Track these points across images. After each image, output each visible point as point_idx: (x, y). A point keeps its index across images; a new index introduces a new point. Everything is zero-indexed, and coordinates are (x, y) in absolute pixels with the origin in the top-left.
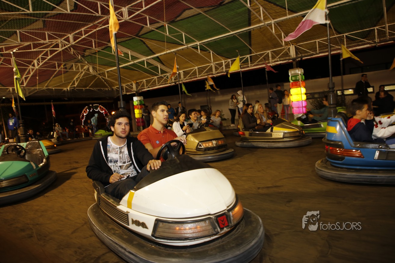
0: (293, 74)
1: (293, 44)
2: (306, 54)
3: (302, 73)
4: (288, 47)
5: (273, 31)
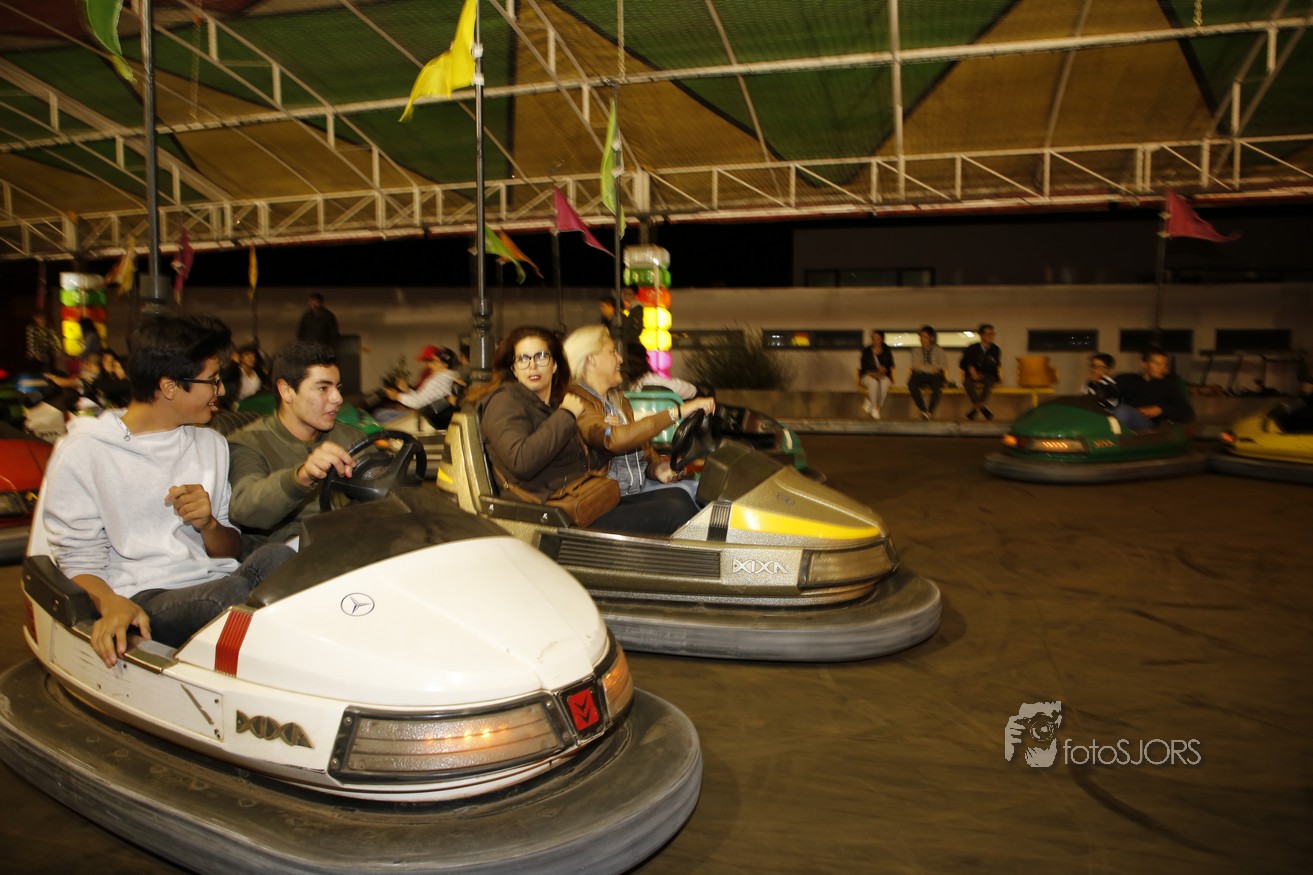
1: (646, 167)
2: (682, 207)
3: (664, 263)
4: (632, 174)
5: (583, 112)
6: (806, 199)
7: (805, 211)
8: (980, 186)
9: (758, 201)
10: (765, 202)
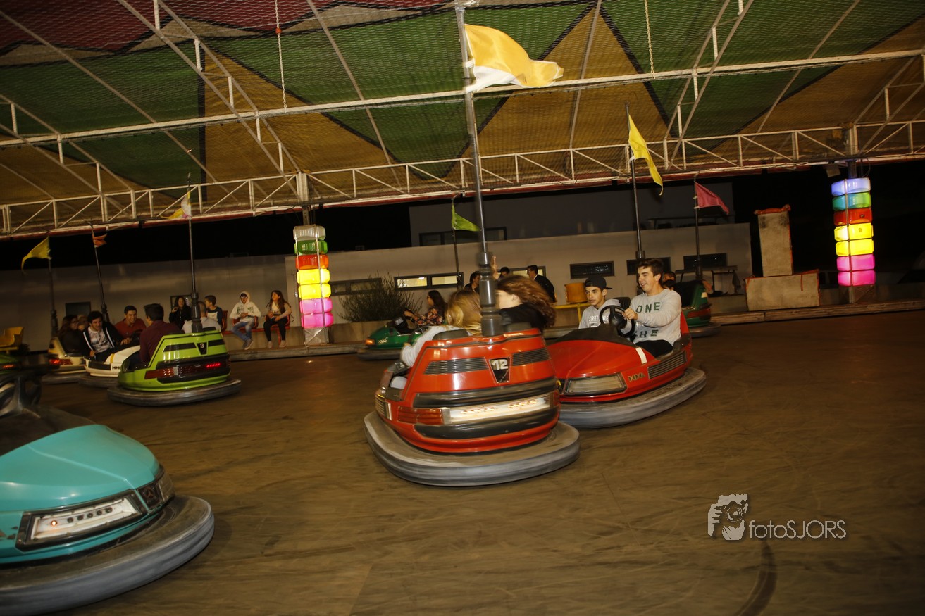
0: (303, 237)
1: (304, 171)
2: (331, 197)
3: (322, 237)
4: (294, 176)
5: (256, 134)
6: (418, 188)
7: (417, 196)
8: (531, 174)
9: (385, 190)
10: (390, 190)
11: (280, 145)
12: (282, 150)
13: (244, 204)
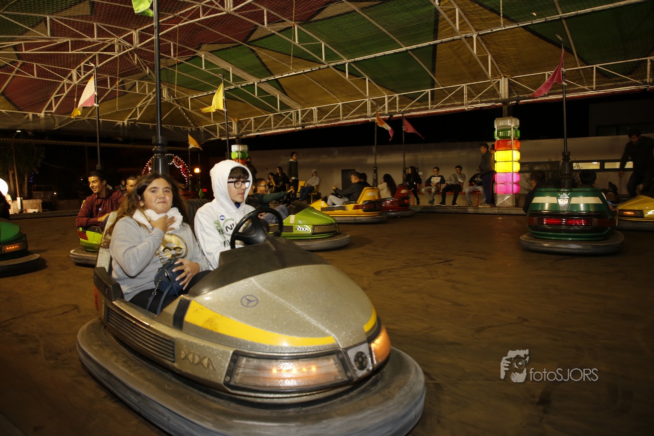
0: (502, 126)
3: (516, 126)
4: (498, 80)
5: (473, 49)
6: (603, 85)
7: (602, 92)
9: (573, 88)
10: (580, 88)
11: (489, 57)
12: (491, 61)
13: (459, 103)
